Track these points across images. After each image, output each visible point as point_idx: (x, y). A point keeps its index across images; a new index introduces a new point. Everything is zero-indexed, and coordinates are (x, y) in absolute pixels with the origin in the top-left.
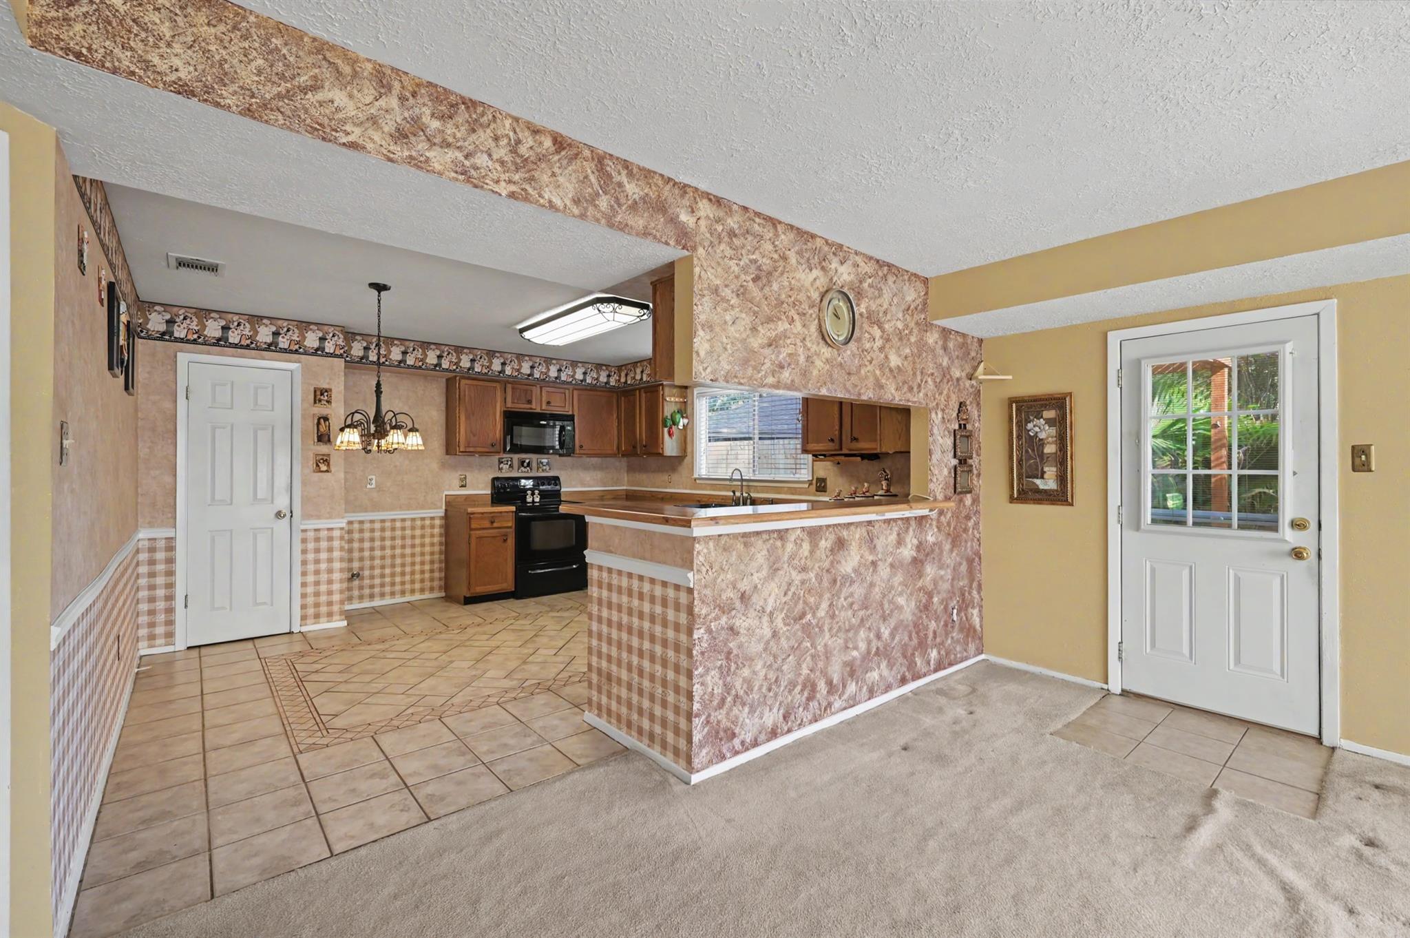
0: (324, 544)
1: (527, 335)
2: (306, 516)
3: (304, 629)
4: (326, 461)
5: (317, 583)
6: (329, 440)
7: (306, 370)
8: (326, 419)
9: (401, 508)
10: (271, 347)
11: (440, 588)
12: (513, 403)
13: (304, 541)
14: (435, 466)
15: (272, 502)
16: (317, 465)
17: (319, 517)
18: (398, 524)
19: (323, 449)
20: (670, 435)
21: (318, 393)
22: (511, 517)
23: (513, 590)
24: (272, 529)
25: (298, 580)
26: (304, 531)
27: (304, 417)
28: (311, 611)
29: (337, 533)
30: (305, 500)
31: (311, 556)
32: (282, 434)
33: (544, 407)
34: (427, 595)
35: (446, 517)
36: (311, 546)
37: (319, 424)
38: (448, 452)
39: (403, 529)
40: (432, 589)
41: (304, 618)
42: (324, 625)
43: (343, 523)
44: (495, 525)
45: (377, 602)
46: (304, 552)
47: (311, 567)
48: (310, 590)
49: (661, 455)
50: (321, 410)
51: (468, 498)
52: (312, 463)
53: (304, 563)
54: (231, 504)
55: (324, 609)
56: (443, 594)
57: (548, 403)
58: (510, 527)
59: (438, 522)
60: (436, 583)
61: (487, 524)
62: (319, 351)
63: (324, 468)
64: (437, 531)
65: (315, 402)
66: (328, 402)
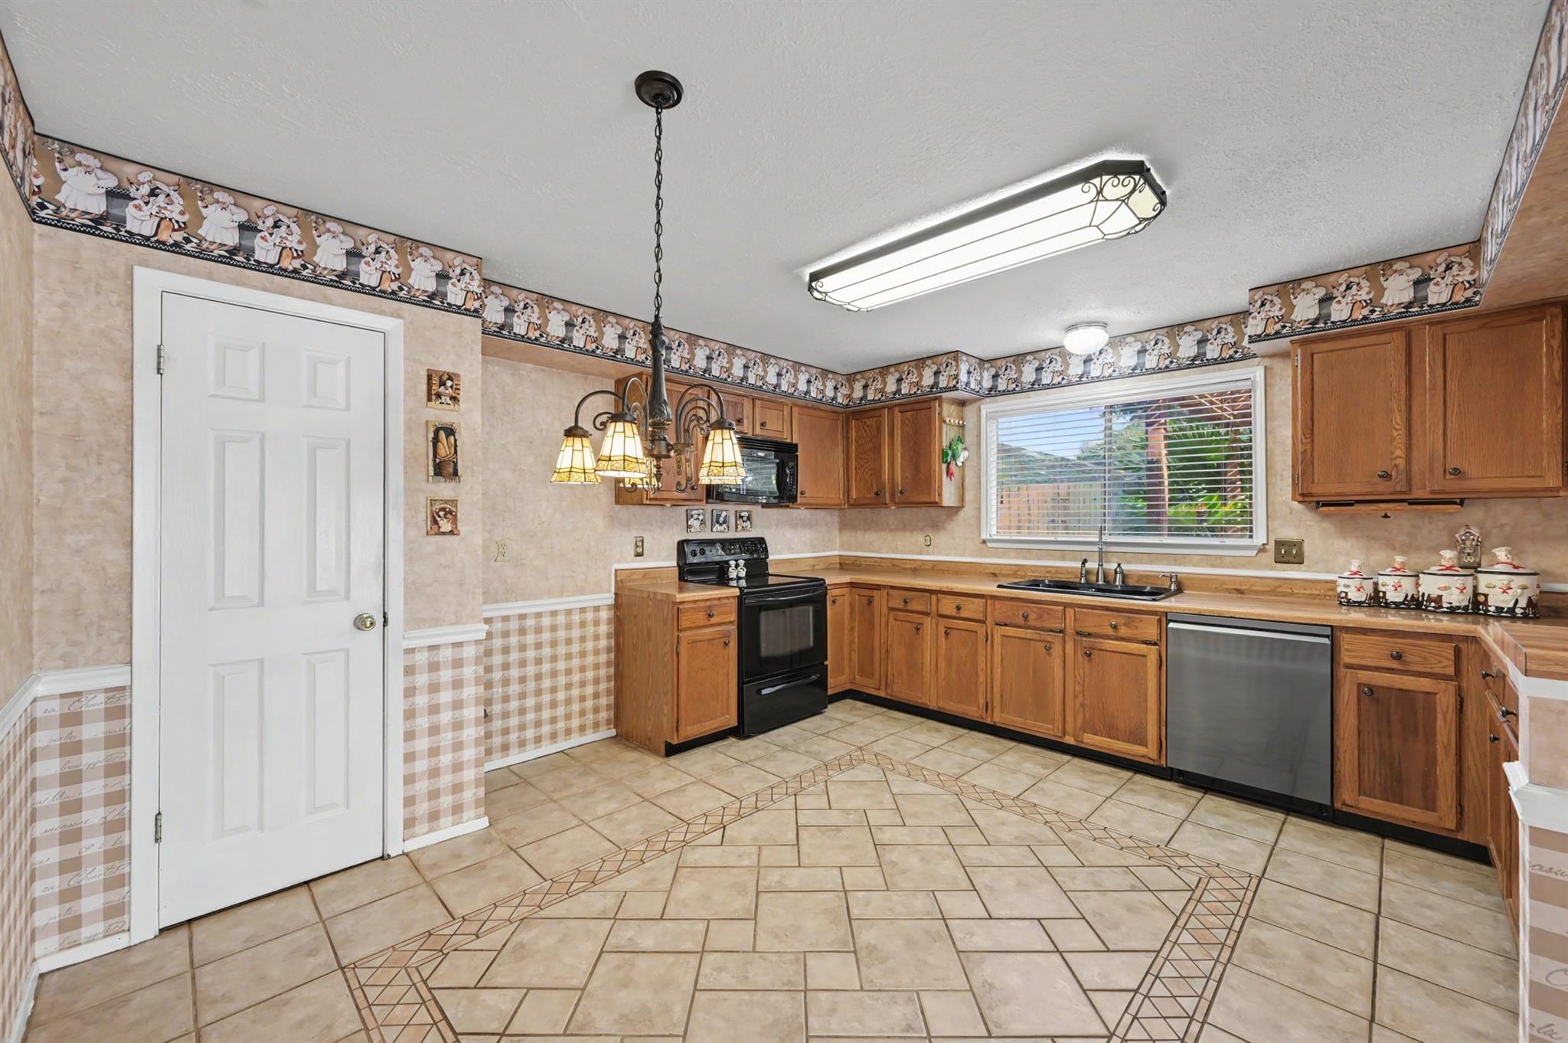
0: (446, 675)
1: (827, 284)
2: (414, 621)
3: (411, 846)
4: (450, 514)
5: (434, 752)
6: (456, 473)
7: (413, 333)
8: (450, 431)
9: (550, 593)
10: (344, 280)
11: (608, 722)
13: (409, 671)
14: (600, 522)
15: (347, 597)
16: (435, 522)
17: (436, 622)
19: (445, 490)
20: (949, 473)
21: (435, 381)
22: (734, 603)
23: (736, 724)
24: (347, 652)
25: (397, 748)
26: (410, 651)
27: (408, 429)
28: (422, 808)
29: (469, 652)
30: (412, 589)
31: (422, 701)
32: (367, 462)
33: (758, 431)
34: (591, 737)
35: (617, 605)
36: (422, 679)
37: (436, 441)
38: (618, 502)
39: (554, 628)
40: (596, 726)
41: (409, 823)
42: (448, 831)
43: (479, 631)
44: (713, 620)
45: (514, 758)
46: (410, 692)
47: (422, 722)
48: (421, 766)
49: (936, 504)
50: (440, 413)
51: (646, 573)
52: (422, 518)
53: (410, 714)
54: (261, 603)
55: (446, 801)
56: (613, 732)
57: (763, 424)
58: (731, 622)
59: (604, 615)
60: (603, 715)
61: (701, 617)
62: (434, 300)
63: (445, 526)
64: (604, 629)
65: (429, 399)
66: (454, 399)
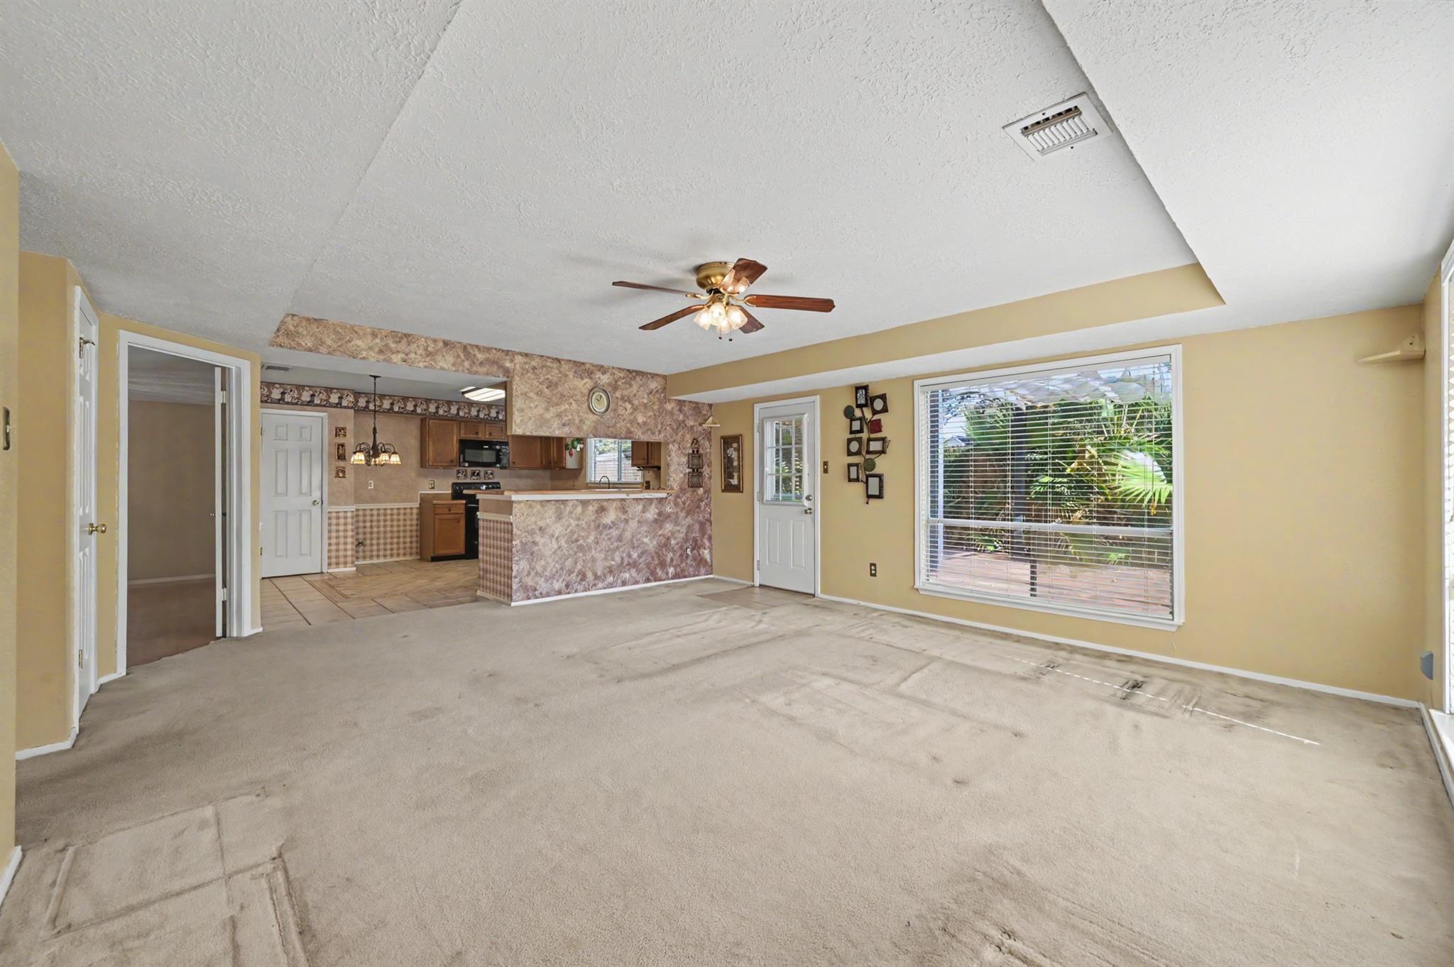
0: (342, 521)
1: (467, 395)
2: (331, 503)
3: (330, 571)
4: (344, 472)
5: (338, 544)
6: (345, 458)
7: (330, 417)
8: (343, 445)
9: (391, 502)
10: (310, 403)
11: (417, 553)
12: (465, 433)
13: (330, 518)
14: (413, 475)
15: (311, 495)
16: (338, 474)
17: (339, 505)
18: (389, 512)
19: (342, 464)
20: (571, 455)
21: (338, 430)
22: (463, 507)
23: (464, 553)
24: (310, 511)
25: (326, 541)
26: (329, 512)
27: (329, 445)
28: (333, 560)
29: (349, 515)
30: (330, 494)
31: (334, 528)
32: (316, 455)
33: (487, 437)
34: (408, 558)
35: (420, 508)
36: (334, 521)
37: (338, 449)
38: (422, 467)
39: (392, 515)
40: (411, 554)
41: (329, 564)
42: (342, 569)
43: (353, 508)
44: (452, 512)
45: (375, 561)
46: (330, 525)
47: (334, 534)
48: (334, 547)
49: (564, 468)
50: (341, 440)
51: (436, 496)
52: (334, 473)
53: (330, 531)
54: (287, 495)
55: (342, 560)
56: (419, 557)
57: (490, 434)
58: (461, 514)
59: (415, 511)
60: (414, 550)
61: (447, 511)
62: (339, 405)
63: (341, 475)
64: (415, 517)
65: (336, 436)
66: (345, 436)
